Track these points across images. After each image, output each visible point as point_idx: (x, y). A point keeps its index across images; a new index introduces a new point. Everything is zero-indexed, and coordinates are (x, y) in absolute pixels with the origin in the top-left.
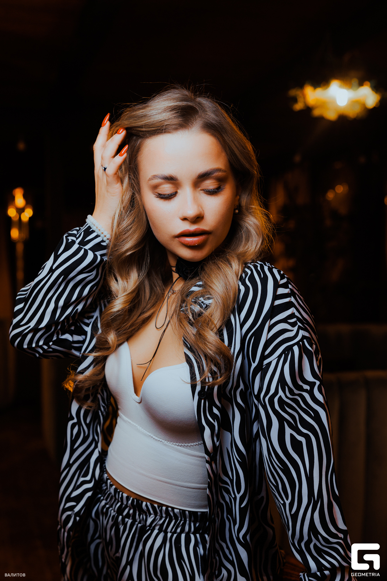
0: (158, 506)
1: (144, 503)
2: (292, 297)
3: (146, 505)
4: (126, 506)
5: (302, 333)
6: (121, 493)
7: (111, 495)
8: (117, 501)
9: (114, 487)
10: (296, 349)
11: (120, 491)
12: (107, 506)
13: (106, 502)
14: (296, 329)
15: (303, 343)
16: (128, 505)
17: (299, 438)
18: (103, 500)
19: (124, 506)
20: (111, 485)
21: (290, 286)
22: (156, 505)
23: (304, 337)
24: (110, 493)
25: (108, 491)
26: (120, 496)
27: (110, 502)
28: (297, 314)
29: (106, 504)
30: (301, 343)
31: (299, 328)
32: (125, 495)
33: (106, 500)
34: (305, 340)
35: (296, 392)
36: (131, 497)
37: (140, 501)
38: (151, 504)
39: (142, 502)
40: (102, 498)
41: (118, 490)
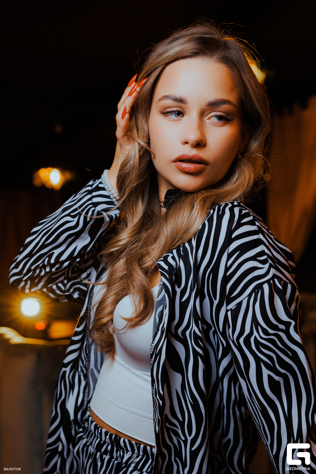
0: (136, 443)
1: (122, 440)
2: (260, 234)
3: (124, 441)
4: (105, 443)
5: (273, 271)
6: (100, 428)
7: (91, 432)
8: (96, 437)
9: (94, 423)
10: (266, 287)
11: (100, 426)
12: (88, 444)
13: (87, 440)
14: (267, 266)
15: (274, 282)
16: (107, 441)
17: (277, 378)
18: (84, 438)
19: (102, 442)
20: (92, 422)
21: (257, 223)
22: (133, 442)
23: (274, 276)
24: (91, 431)
25: (89, 429)
26: (99, 432)
27: (90, 439)
28: (267, 251)
29: (87, 442)
30: (271, 281)
31: (271, 266)
32: (104, 430)
33: (87, 438)
34: (276, 280)
35: (271, 331)
36: (109, 432)
37: (118, 437)
38: (129, 440)
39: (120, 438)
40: (84, 436)
41: (98, 426)
